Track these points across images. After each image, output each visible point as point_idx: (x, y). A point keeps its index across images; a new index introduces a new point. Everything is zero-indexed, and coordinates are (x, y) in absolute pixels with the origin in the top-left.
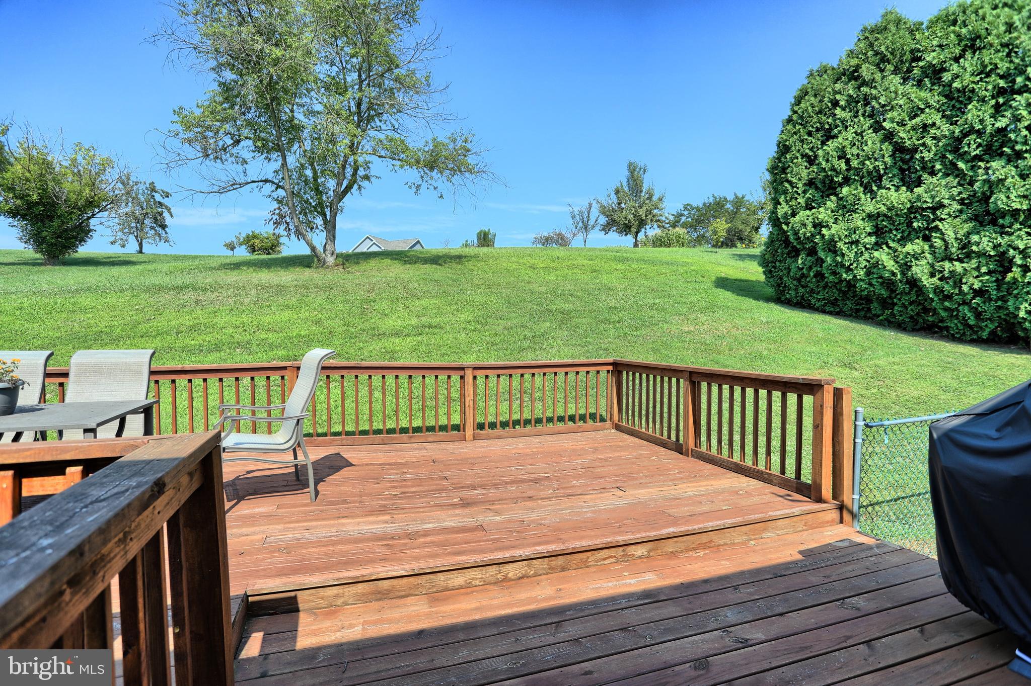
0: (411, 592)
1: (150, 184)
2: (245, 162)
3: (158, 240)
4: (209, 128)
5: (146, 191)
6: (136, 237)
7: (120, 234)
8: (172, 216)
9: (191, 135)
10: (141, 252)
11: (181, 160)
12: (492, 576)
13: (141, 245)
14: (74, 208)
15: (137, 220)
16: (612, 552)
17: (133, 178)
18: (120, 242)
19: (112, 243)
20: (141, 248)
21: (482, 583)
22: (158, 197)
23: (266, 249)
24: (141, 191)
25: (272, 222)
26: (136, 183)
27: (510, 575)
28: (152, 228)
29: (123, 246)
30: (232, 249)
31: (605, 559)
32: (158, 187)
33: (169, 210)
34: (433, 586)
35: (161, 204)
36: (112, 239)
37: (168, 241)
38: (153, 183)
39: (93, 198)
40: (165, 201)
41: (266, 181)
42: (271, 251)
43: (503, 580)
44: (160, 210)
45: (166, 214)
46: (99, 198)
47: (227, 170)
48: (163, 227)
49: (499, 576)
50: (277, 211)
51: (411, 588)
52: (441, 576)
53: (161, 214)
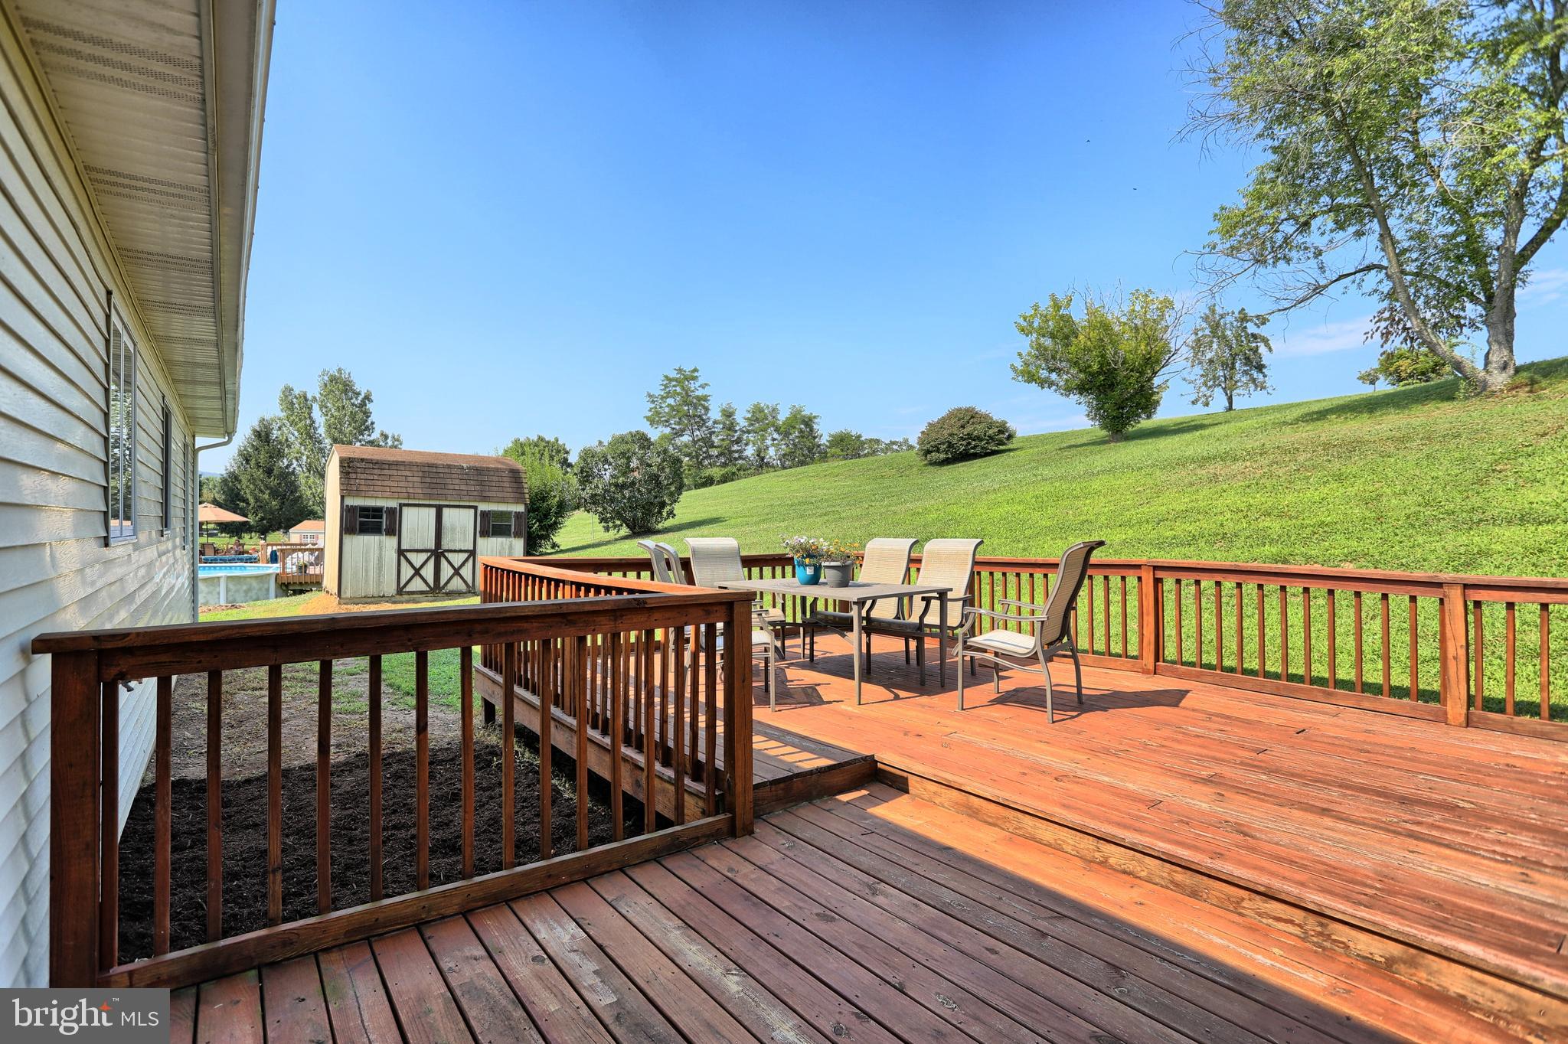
0: (999, 822)
1: (1240, 313)
2: (1318, 253)
3: (1252, 389)
4: (1261, 221)
5: (1235, 323)
6: (1224, 389)
7: (1203, 389)
8: (1270, 350)
9: (1233, 242)
10: (1230, 408)
11: (1226, 278)
12: (1088, 849)
13: (1230, 400)
14: (1132, 371)
15: (1224, 365)
16: (1298, 915)
17: (1219, 311)
18: (1203, 399)
19: (1193, 403)
20: (1231, 403)
21: (1074, 853)
22: (1251, 328)
23: (1423, 374)
24: (1228, 326)
25: (1379, 334)
26: (1222, 317)
27: (1112, 861)
28: (1245, 373)
29: (1207, 404)
30: (1373, 382)
31: (1279, 919)
32: (1251, 312)
33: (1266, 341)
34: (1021, 828)
35: (1254, 336)
36: (1193, 397)
37: (1265, 388)
38: (1243, 309)
39: (1149, 353)
40: (1263, 331)
41: (1369, 268)
42: (1433, 375)
43: (1101, 863)
44: (1254, 345)
45: (1263, 349)
46: (1156, 352)
47: (1300, 271)
48: (1260, 368)
49: (1097, 855)
50: (1387, 314)
51: (998, 818)
52: (1027, 819)
53: (1255, 350)
